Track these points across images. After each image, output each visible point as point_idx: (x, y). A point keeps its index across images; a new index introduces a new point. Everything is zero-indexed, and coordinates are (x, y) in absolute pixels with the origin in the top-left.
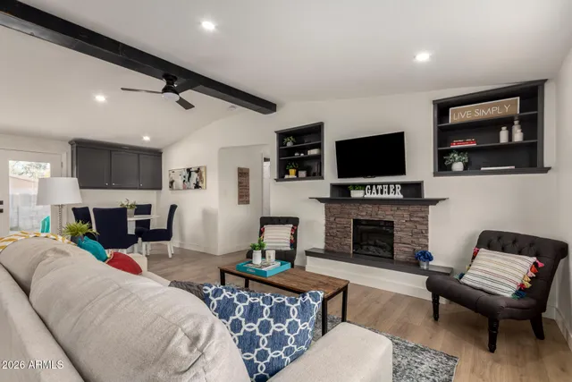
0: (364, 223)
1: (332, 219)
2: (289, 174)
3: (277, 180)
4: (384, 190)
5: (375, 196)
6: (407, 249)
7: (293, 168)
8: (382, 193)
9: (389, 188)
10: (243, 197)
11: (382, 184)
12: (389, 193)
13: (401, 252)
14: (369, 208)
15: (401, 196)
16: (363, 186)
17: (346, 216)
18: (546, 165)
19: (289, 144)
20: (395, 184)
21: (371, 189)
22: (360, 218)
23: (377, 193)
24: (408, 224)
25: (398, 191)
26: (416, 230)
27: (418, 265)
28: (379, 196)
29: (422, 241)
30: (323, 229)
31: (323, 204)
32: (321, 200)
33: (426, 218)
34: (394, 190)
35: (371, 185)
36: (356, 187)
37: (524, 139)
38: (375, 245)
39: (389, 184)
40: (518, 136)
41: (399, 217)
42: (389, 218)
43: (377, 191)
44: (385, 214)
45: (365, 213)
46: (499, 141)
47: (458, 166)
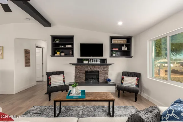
0: (89, 72)
1: (78, 71)
2: (57, 54)
3: (51, 56)
4: (95, 61)
5: (92, 63)
6: (103, 79)
7: (59, 52)
8: (94, 62)
9: (96, 60)
10: (27, 63)
11: (94, 59)
12: (96, 62)
13: (101, 80)
14: (91, 67)
15: (100, 63)
16: (88, 60)
17: (83, 70)
18: (132, 56)
19: (57, 42)
20: (98, 59)
21: (91, 60)
22: (88, 70)
23: (93, 62)
24: (103, 71)
25: (99, 61)
26: (105, 73)
27: (107, 83)
28: (93, 63)
29: (107, 76)
30: (74, 75)
31: (74, 66)
32: (73, 64)
33: (108, 69)
34: (98, 61)
35: (91, 59)
36: (85, 60)
37: (127, 49)
38: (92, 79)
39: (96, 59)
40: (126, 49)
41: (100, 69)
42: (98, 70)
43: (93, 61)
44: (96, 68)
45: (90, 69)
46: (122, 49)
47: (114, 55)
